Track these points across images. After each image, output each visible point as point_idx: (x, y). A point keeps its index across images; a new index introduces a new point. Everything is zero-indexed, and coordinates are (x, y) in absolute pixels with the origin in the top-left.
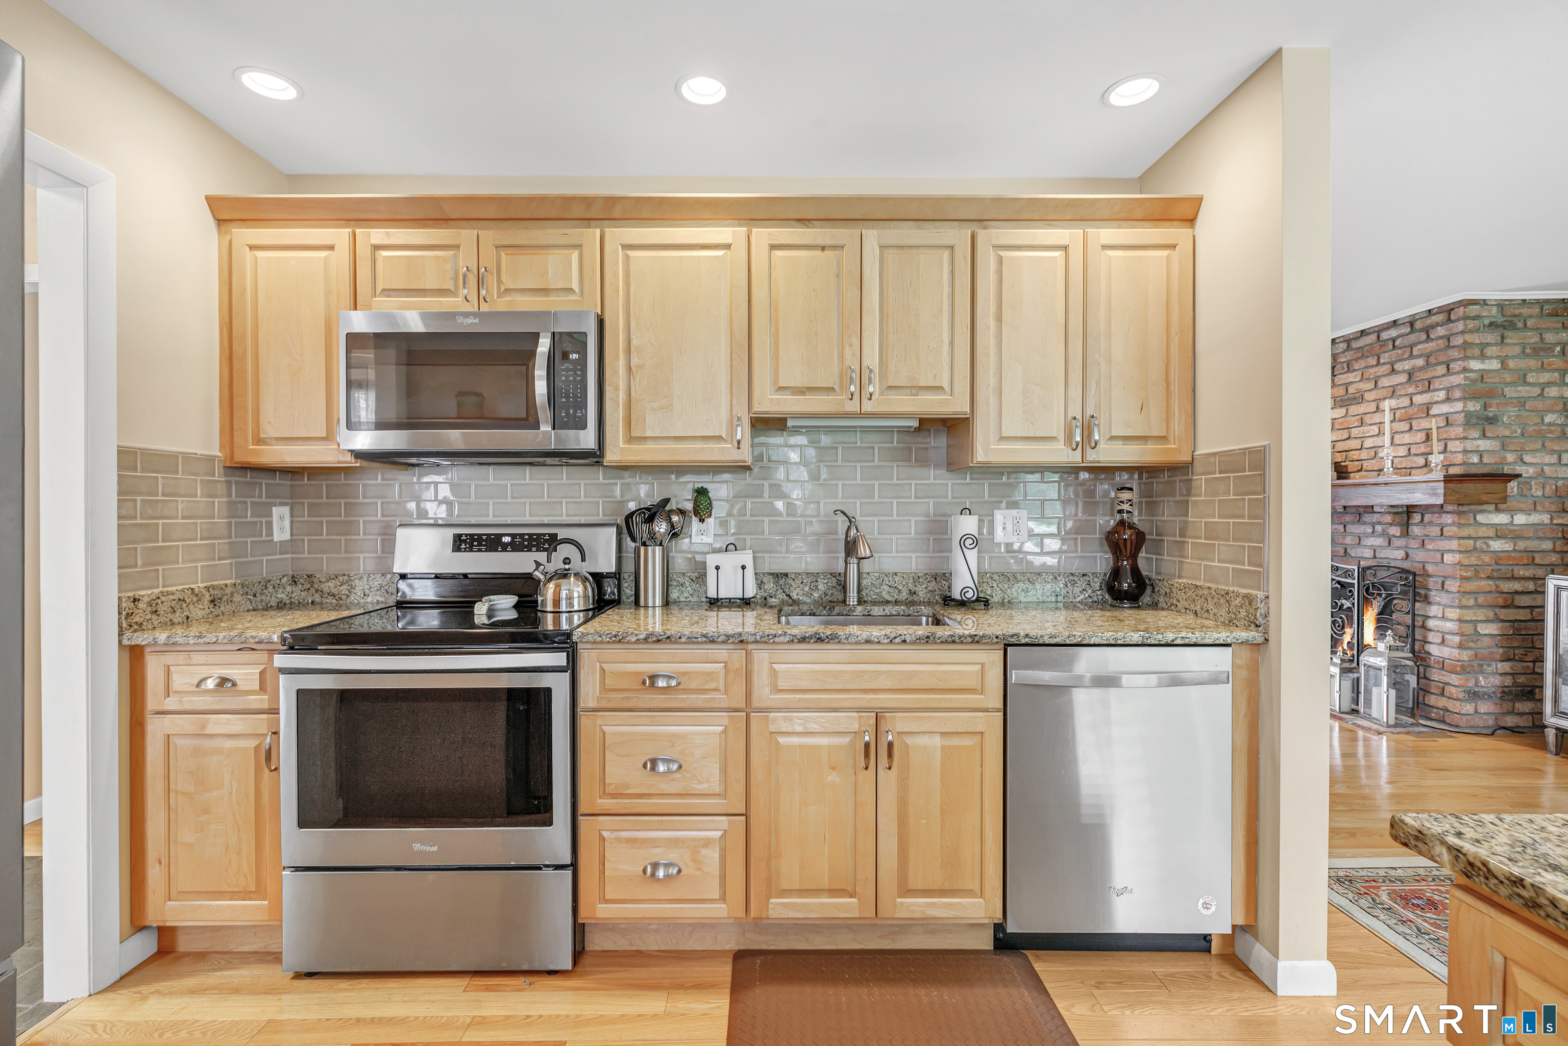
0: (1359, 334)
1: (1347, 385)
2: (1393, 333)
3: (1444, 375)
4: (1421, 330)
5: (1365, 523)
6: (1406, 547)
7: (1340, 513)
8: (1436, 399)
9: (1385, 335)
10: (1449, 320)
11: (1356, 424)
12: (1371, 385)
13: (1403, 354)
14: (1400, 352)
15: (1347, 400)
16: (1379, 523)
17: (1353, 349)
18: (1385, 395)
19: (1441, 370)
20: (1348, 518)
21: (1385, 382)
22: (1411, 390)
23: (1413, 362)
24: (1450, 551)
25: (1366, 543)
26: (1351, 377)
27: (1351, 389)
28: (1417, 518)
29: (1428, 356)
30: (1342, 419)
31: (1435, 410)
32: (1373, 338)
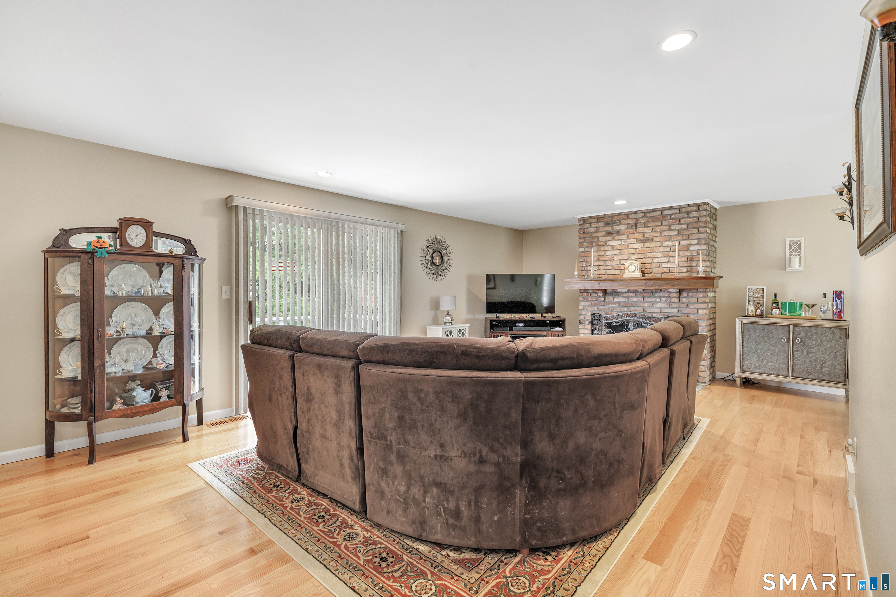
0: (651, 211)
1: (644, 233)
2: (670, 212)
3: (696, 233)
4: (684, 213)
5: (656, 297)
6: (679, 307)
7: (641, 292)
8: (692, 243)
9: (665, 213)
10: (699, 210)
11: (649, 251)
12: (658, 234)
13: (675, 222)
14: (673, 221)
15: (644, 240)
16: (664, 297)
17: (647, 217)
18: (666, 239)
19: (695, 231)
20: (645, 294)
21: (666, 233)
22: (680, 238)
23: (681, 226)
24: (702, 308)
25: (656, 306)
26: (646, 230)
27: (646, 235)
28: (684, 294)
29: (688, 224)
30: (641, 249)
31: (692, 248)
32: (659, 213)
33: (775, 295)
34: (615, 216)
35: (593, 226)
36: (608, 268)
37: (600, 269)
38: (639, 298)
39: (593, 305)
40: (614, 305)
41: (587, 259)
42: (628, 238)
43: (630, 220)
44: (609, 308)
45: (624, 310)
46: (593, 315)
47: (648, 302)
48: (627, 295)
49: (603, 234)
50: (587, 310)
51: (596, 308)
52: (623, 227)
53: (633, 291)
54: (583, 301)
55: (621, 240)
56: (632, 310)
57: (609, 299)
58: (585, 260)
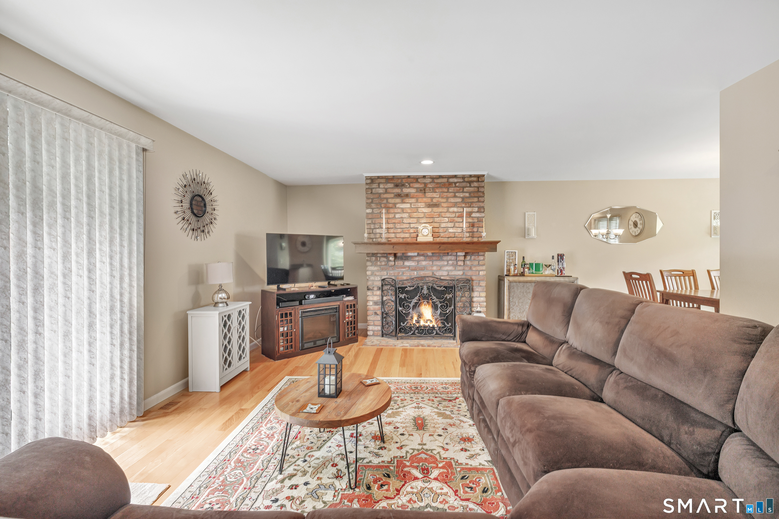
0: (439, 177)
1: (432, 198)
2: (455, 180)
3: (476, 202)
4: (467, 182)
5: (443, 260)
6: (464, 270)
7: (430, 256)
8: (474, 210)
9: (451, 180)
10: (478, 181)
11: (437, 216)
12: (444, 200)
13: (460, 190)
14: (458, 189)
15: (432, 205)
16: (451, 260)
17: (435, 183)
18: (452, 206)
19: (476, 200)
20: (434, 258)
21: (452, 200)
22: (463, 205)
23: (464, 194)
24: (482, 270)
25: (444, 269)
26: (435, 195)
27: (434, 200)
28: (468, 258)
29: (470, 193)
30: (430, 213)
31: (474, 215)
32: (445, 180)
33: (524, 258)
34: (404, 178)
35: (381, 186)
36: (398, 232)
37: (389, 232)
38: (428, 262)
39: (382, 270)
40: (404, 269)
41: (375, 221)
42: (417, 202)
43: (419, 184)
44: (399, 273)
45: (414, 274)
46: (383, 280)
47: (437, 266)
48: (417, 259)
49: (392, 195)
50: (375, 275)
51: (385, 273)
52: (412, 191)
53: (423, 255)
54: (371, 266)
55: (411, 204)
56: (422, 273)
57: (399, 263)
58: (373, 222)
